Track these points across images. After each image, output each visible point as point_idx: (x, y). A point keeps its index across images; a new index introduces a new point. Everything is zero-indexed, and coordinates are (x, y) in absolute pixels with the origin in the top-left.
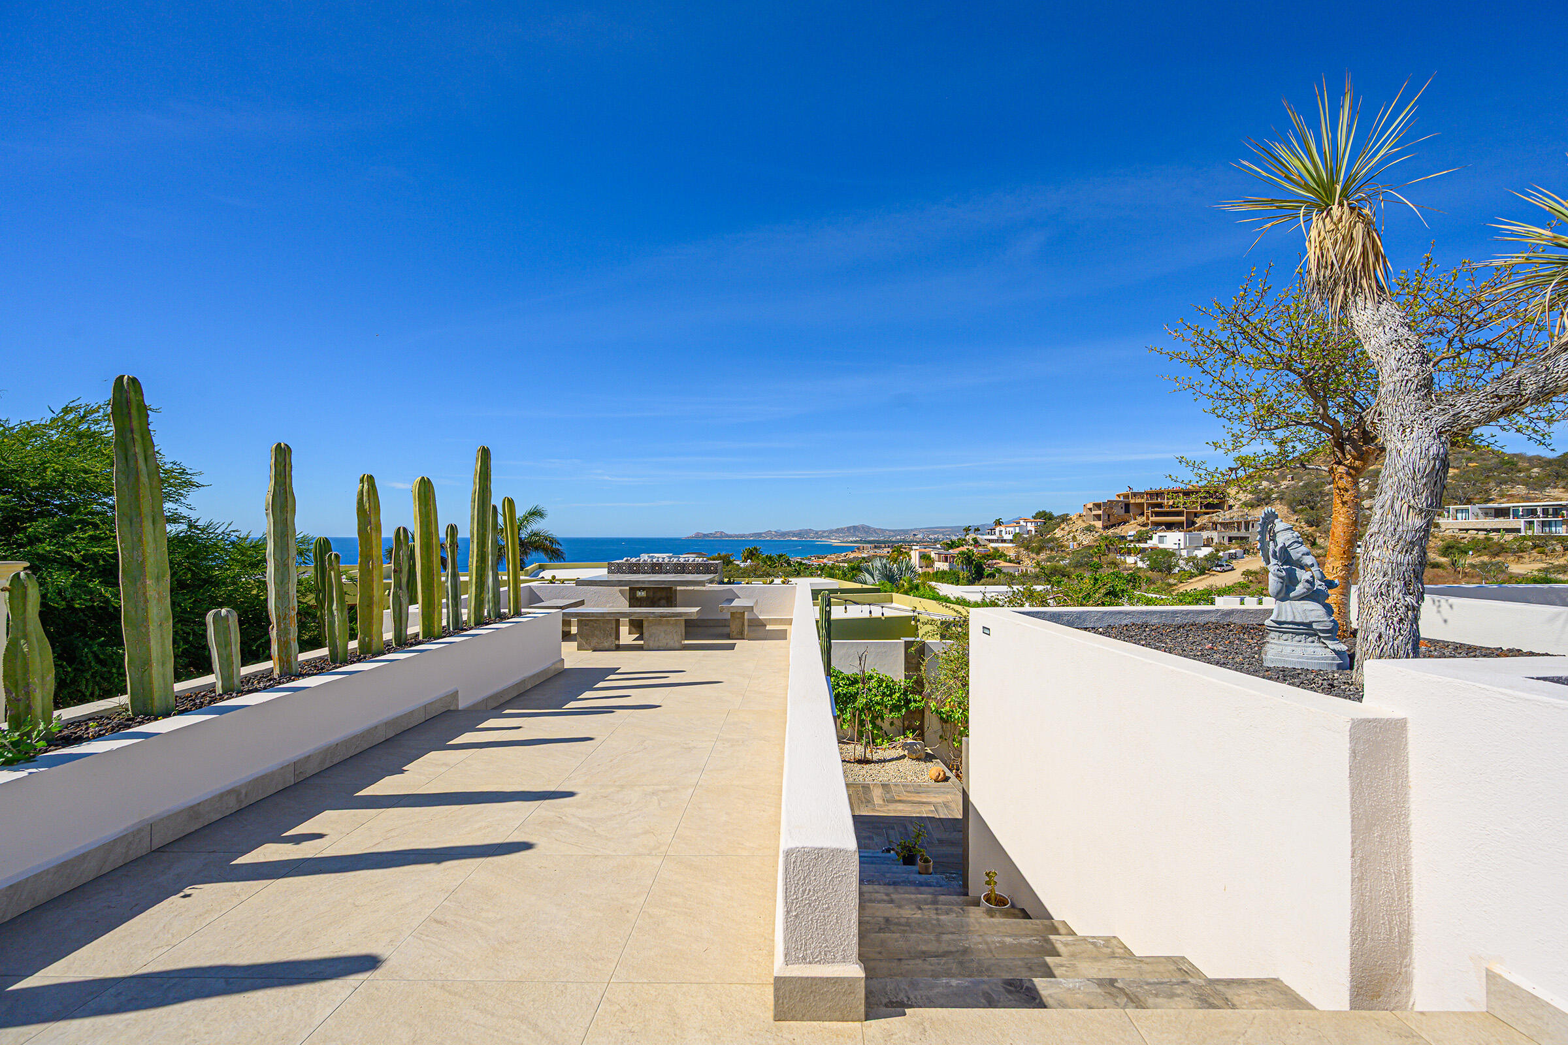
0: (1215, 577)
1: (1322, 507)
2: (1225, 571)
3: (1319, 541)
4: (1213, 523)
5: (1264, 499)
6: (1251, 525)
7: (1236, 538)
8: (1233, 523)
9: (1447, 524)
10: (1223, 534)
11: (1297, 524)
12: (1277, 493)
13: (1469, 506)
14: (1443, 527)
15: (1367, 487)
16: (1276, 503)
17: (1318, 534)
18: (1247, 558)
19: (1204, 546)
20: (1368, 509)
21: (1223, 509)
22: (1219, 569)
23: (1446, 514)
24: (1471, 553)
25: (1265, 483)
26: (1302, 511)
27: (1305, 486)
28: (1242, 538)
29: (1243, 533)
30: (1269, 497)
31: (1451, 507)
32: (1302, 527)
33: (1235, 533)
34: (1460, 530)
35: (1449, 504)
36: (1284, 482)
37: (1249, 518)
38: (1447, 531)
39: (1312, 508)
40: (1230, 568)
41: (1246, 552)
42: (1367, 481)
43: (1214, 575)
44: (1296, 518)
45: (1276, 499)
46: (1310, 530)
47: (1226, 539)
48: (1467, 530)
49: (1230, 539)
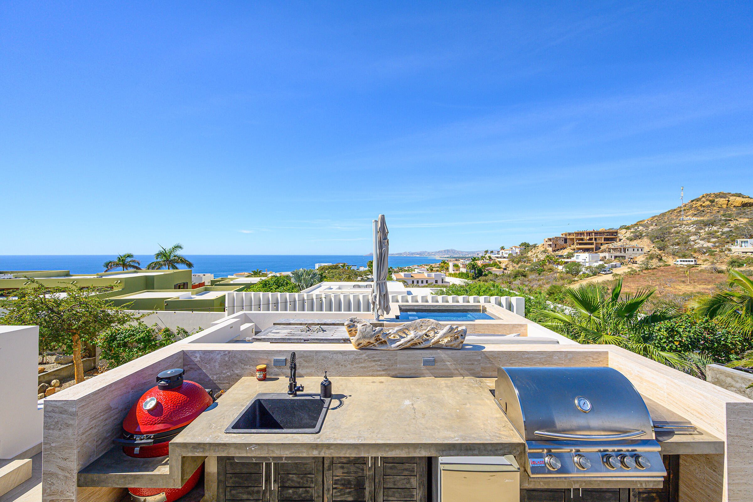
0: (601, 277)
1: (669, 240)
2: (607, 274)
3: (664, 258)
4: (609, 249)
5: (639, 236)
6: (626, 250)
7: (619, 257)
8: (618, 249)
9: (735, 249)
10: (611, 255)
11: (653, 249)
12: (646, 232)
13: (748, 239)
14: (733, 251)
15: (694, 230)
16: (644, 238)
17: (663, 255)
18: (622, 267)
19: (601, 260)
20: (693, 241)
21: (616, 241)
22: (603, 272)
23: (736, 244)
24: (745, 265)
25: (641, 228)
26: (657, 242)
27: (661, 229)
28: (622, 257)
29: (623, 254)
30: (641, 235)
31: (738, 240)
32: (655, 251)
33: (618, 254)
34: (743, 252)
35: (739, 238)
36: (651, 227)
37: (627, 246)
38: (735, 253)
39: (663, 241)
40: (610, 272)
41: (622, 264)
42: (695, 226)
43: (600, 276)
44: (653, 246)
45: (645, 236)
46: (660, 252)
47: (613, 257)
48: (746, 252)
49: (616, 257)
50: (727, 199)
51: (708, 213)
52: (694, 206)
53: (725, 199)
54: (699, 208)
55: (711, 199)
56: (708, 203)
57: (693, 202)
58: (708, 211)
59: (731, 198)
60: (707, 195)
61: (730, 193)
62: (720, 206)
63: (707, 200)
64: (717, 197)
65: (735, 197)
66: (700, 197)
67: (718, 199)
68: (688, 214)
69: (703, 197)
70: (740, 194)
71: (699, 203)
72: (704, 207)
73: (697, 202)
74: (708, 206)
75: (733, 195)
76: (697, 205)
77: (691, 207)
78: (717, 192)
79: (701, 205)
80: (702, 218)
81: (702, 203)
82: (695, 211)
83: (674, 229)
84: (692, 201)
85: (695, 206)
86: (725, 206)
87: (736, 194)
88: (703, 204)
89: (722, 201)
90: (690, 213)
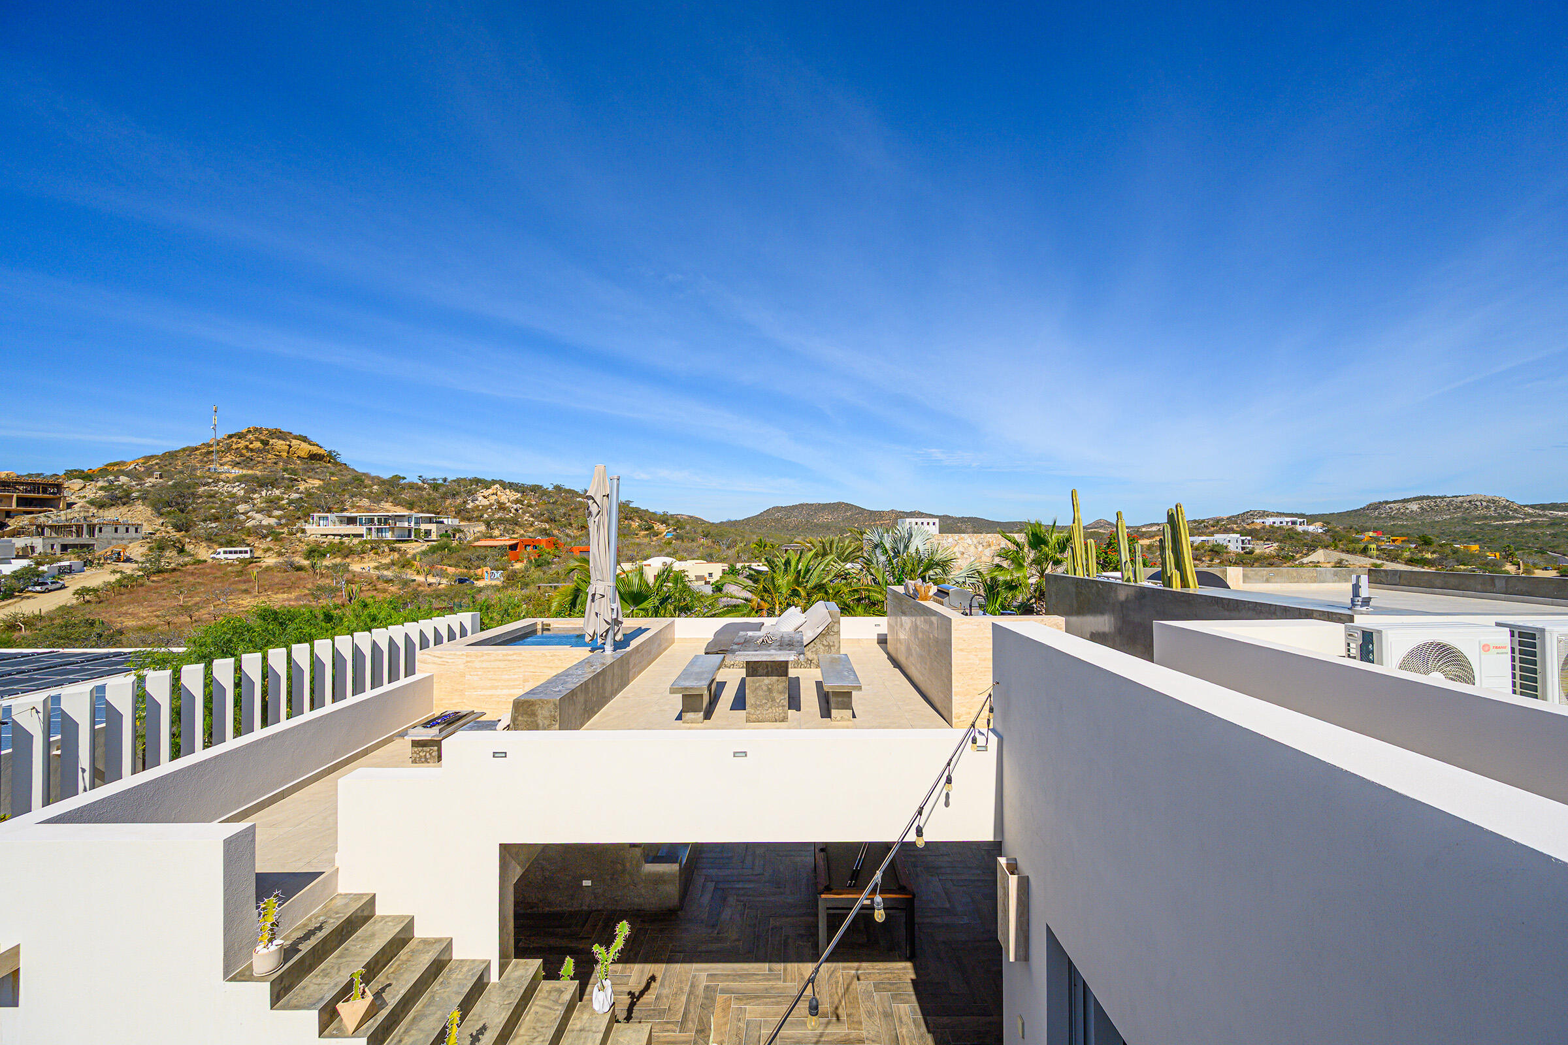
0: (31, 600)
1: (194, 510)
2: (50, 591)
3: (189, 548)
4: (38, 526)
5: (120, 498)
6: (97, 529)
7: (74, 546)
8: (71, 526)
9: (311, 530)
10: (51, 541)
11: (163, 528)
12: (139, 491)
13: (329, 514)
14: (309, 533)
15: (242, 492)
16: (137, 503)
17: (188, 540)
18: (88, 571)
19: (18, 557)
20: (242, 513)
21: (57, 507)
22: (38, 588)
23: (311, 521)
24: (328, 555)
25: (123, 479)
26: (169, 513)
27: (175, 486)
28: (82, 546)
29: (85, 539)
30: (128, 495)
31: (315, 515)
32: (168, 532)
33: (72, 539)
34: (322, 535)
35: (314, 512)
36: (150, 479)
37: (95, 521)
38: (312, 536)
39: (182, 511)
40: (58, 586)
41: (88, 563)
42: (243, 485)
43: (28, 598)
44: (162, 521)
45: (137, 498)
46: (178, 535)
47: (57, 548)
48: (327, 535)
49: (64, 548)
50: (288, 443)
51: (259, 462)
52: (234, 447)
53: (284, 442)
54: (244, 451)
55: (263, 438)
56: (258, 445)
57: (233, 439)
58: (260, 459)
59: (294, 442)
60: (256, 430)
61: (291, 433)
62: (278, 453)
63: (257, 439)
64: (273, 436)
65: (299, 442)
66: (244, 431)
67: (274, 440)
68: (224, 460)
69: (249, 431)
70: (306, 437)
71: (243, 443)
72: (252, 450)
73: (240, 440)
74: (259, 451)
75: (296, 438)
76: (239, 445)
77: (229, 448)
78: (272, 426)
79: (247, 447)
80: (250, 472)
81: (248, 443)
82: (236, 457)
83: (203, 489)
84: (230, 437)
85: (236, 447)
86: (285, 454)
87: (300, 436)
88: (251, 446)
89: (280, 444)
90: (228, 459)
